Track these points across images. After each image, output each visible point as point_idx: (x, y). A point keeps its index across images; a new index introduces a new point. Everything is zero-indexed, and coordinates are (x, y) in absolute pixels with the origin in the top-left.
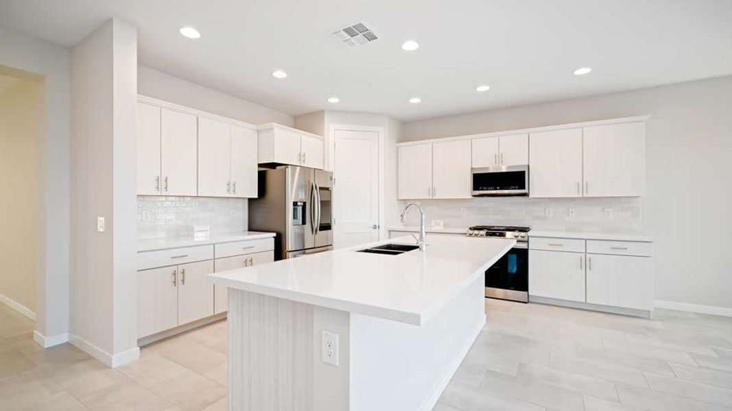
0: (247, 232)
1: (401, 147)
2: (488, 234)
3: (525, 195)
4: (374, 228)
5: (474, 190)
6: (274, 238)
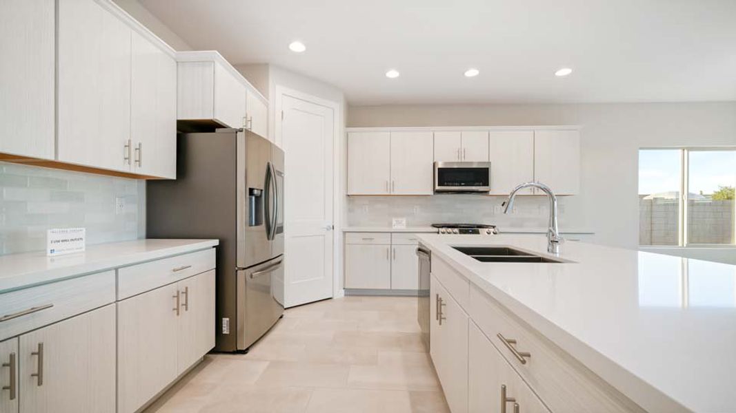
0: (144, 241)
1: (350, 132)
2: (461, 232)
3: (486, 192)
4: (328, 229)
5: (439, 185)
6: (215, 249)
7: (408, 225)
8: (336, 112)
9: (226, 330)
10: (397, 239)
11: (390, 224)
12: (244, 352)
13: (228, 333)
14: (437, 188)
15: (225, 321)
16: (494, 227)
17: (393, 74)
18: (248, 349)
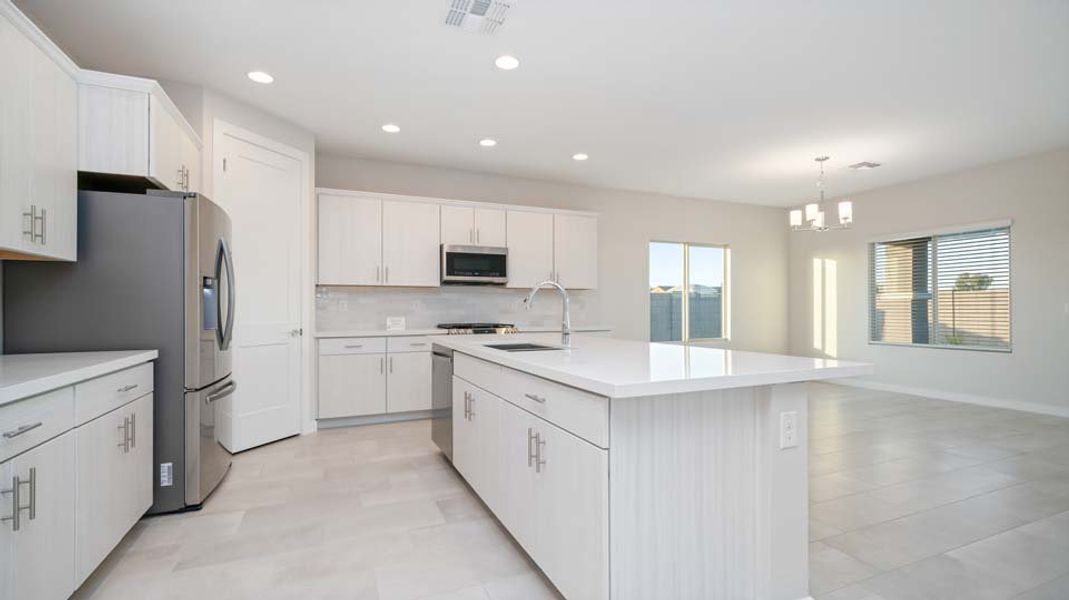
2: (475, 332)
3: (502, 284)
4: (293, 335)
5: (449, 274)
6: (152, 363)
7: (407, 328)
8: (305, 165)
9: (166, 480)
10: (395, 345)
11: (384, 326)
12: (196, 508)
13: (171, 484)
14: (446, 278)
15: (166, 467)
16: (512, 326)
17: (391, 128)
18: (201, 504)
